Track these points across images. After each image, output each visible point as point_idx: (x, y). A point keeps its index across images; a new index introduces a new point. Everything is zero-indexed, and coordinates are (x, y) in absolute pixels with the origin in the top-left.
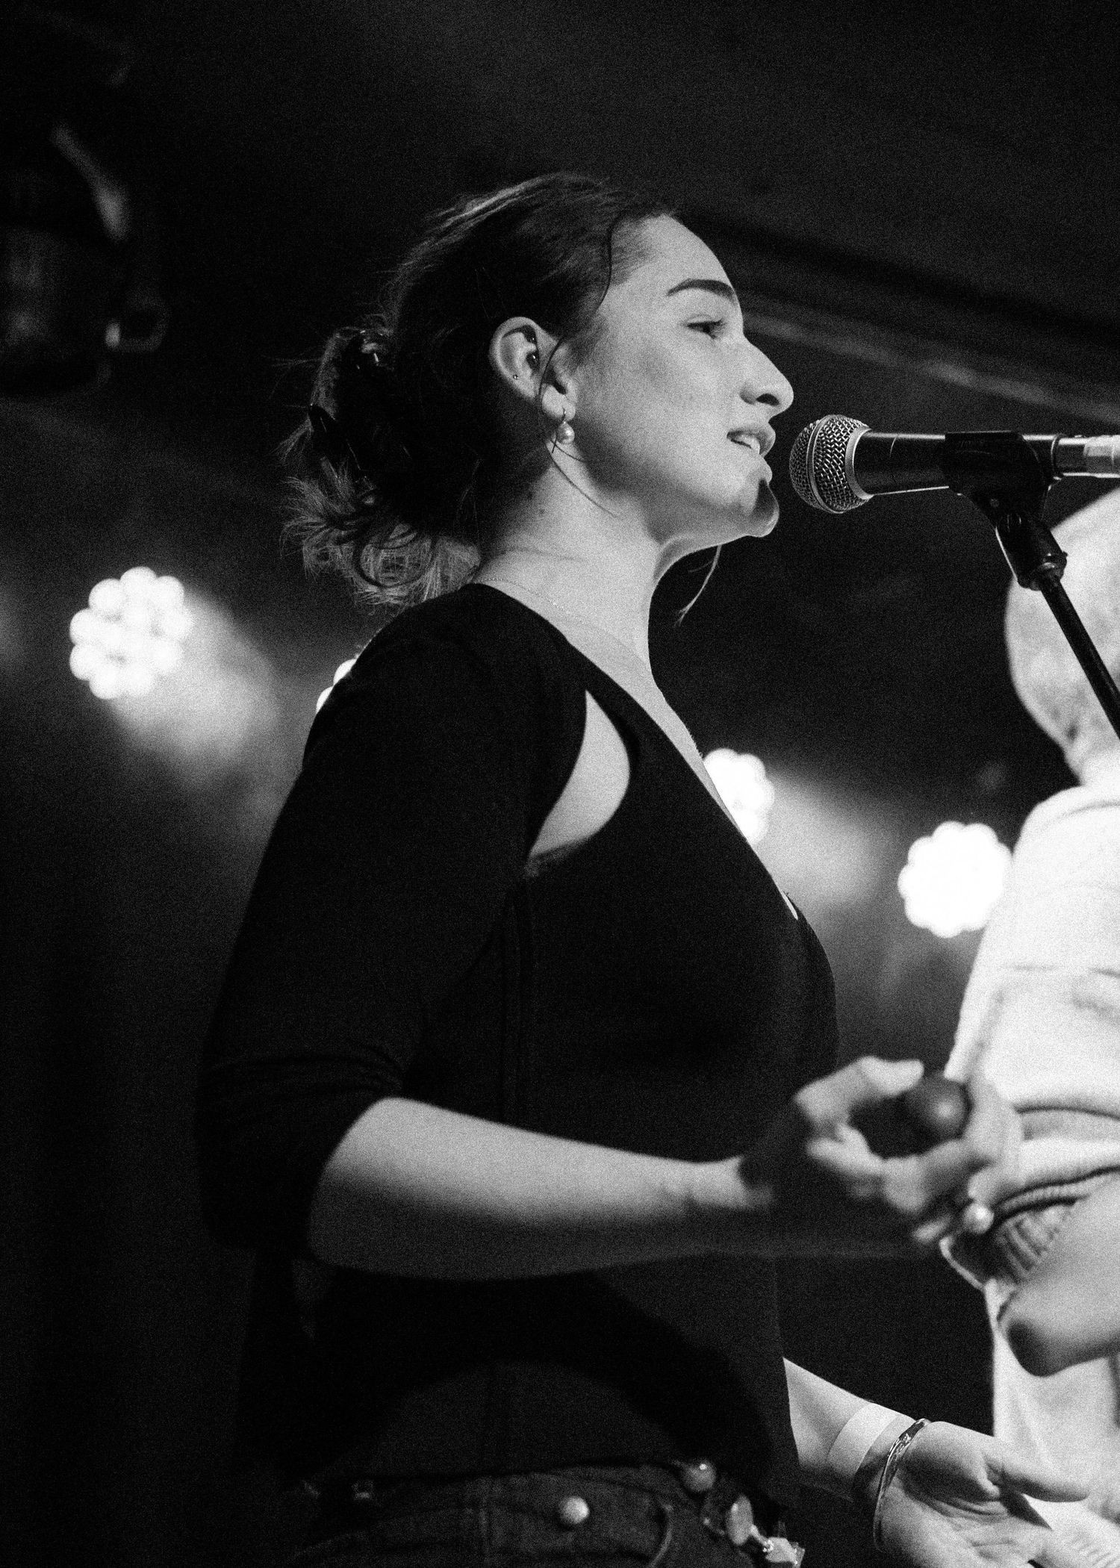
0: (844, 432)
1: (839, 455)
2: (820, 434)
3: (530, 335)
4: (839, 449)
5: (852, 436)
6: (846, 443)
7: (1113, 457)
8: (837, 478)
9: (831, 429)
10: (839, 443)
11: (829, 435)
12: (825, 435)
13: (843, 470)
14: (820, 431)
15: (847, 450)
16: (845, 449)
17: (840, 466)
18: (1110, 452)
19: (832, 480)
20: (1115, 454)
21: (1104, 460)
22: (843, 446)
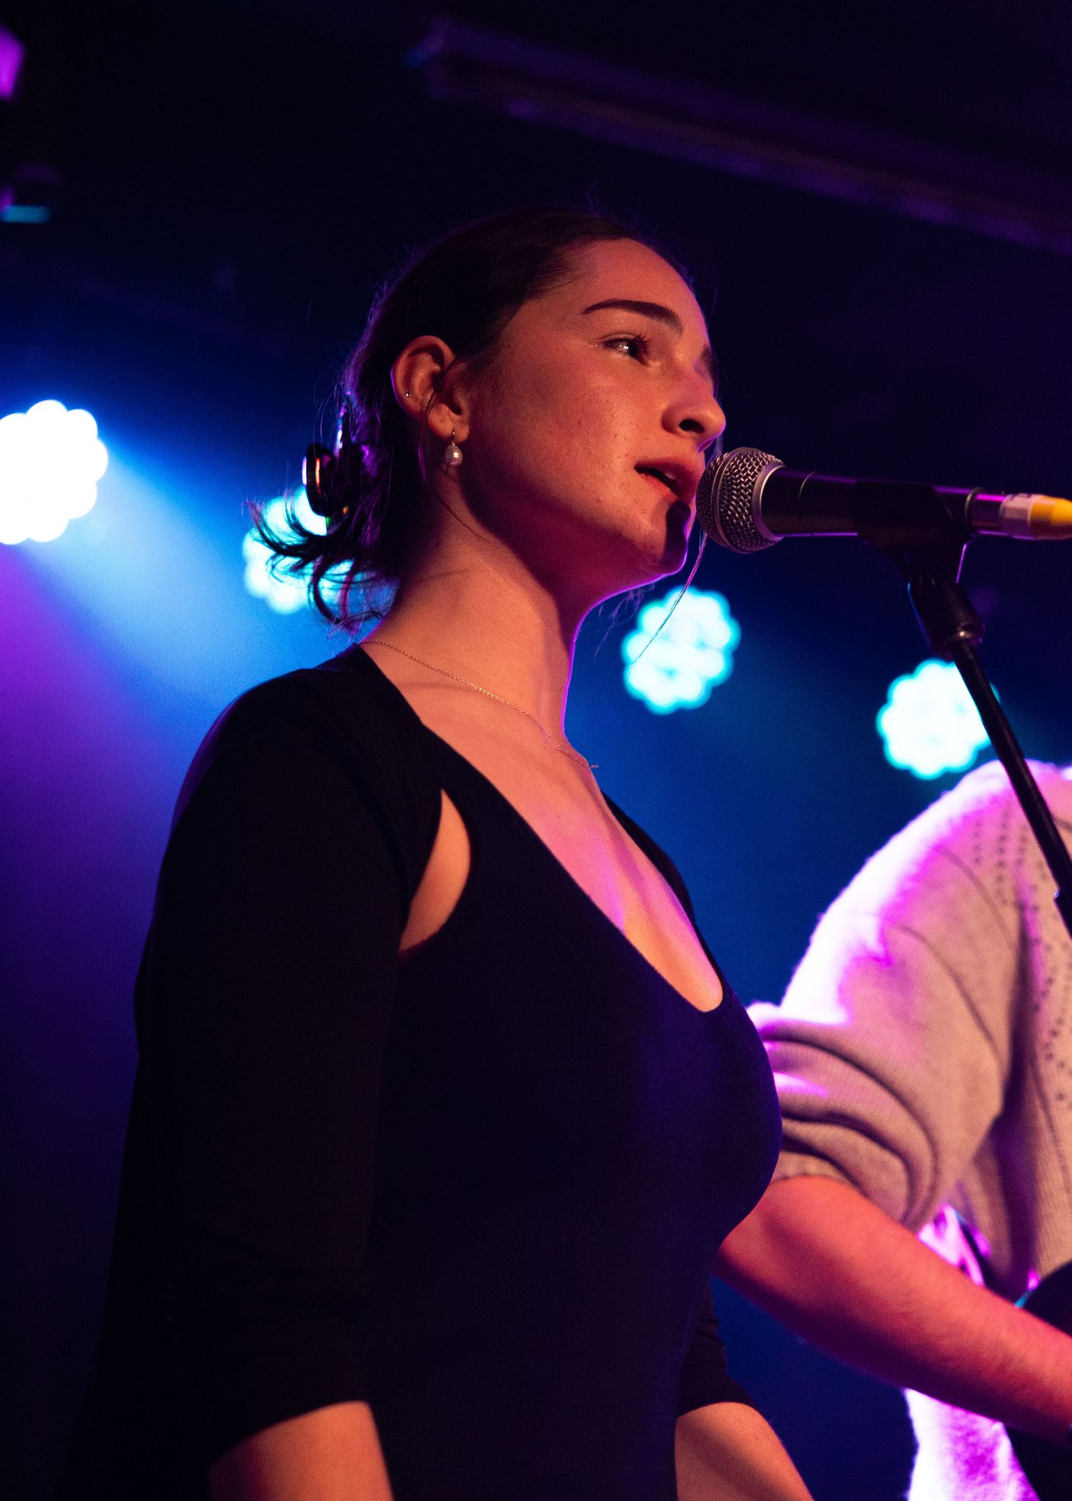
0: (742, 467)
1: (745, 497)
2: (726, 472)
3: (437, 356)
4: (746, 490)
5: (760, 476)
6: (753, 483)
7: (1029, 518)
8: (744, 522)
9: (737, 467)
10: (745, 484)
11: (735, 474)
12: (731, 474)
13: (750, 514)
14: (726, 469)
15: (754, 491)
16: (752, 490)
17: (747, 508)
18: (1027, 515)
19: (739, 523)
20: (1032, 516)
21: (1019, 523)
22: (750, 487)
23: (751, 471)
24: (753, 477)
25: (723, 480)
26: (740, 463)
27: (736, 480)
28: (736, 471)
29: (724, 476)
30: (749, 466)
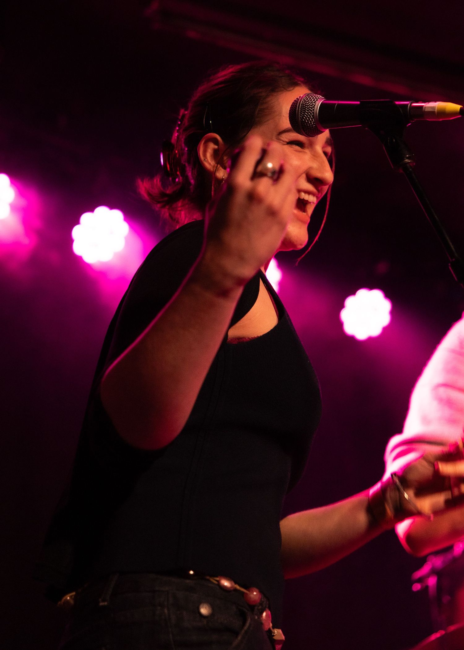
0: (309, 99)
1: (311, 111)
2: (303, 101)
4: (311, 108)
5: (317, 102)
6: (315, 105)
7: (436, 111)
8: (310, 122)
10: (311, 106)
13: (313, 118)
15: (315, 108)
16: (314, 108)
17: (312, 116)
18: (435, 109)
19: (308, 122)
20: (437, 110)
21: (432, 113)
22: (313, 107)
23: (313, 100)
24: (314, 103)
25: (302, 104)
26: (308, 98)
27: (307, 104)
28: (307, 101)
29: (302, 103)
30: (312, 99)
